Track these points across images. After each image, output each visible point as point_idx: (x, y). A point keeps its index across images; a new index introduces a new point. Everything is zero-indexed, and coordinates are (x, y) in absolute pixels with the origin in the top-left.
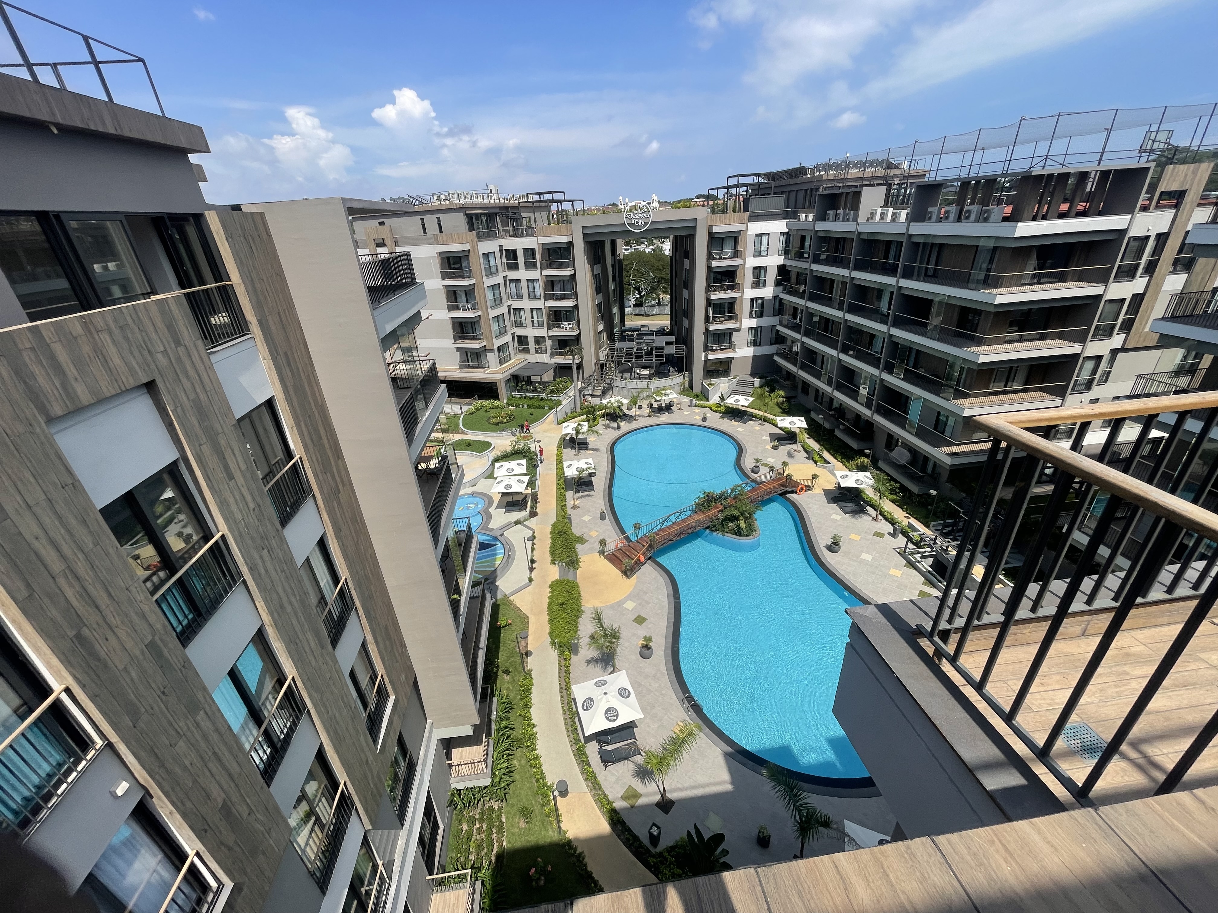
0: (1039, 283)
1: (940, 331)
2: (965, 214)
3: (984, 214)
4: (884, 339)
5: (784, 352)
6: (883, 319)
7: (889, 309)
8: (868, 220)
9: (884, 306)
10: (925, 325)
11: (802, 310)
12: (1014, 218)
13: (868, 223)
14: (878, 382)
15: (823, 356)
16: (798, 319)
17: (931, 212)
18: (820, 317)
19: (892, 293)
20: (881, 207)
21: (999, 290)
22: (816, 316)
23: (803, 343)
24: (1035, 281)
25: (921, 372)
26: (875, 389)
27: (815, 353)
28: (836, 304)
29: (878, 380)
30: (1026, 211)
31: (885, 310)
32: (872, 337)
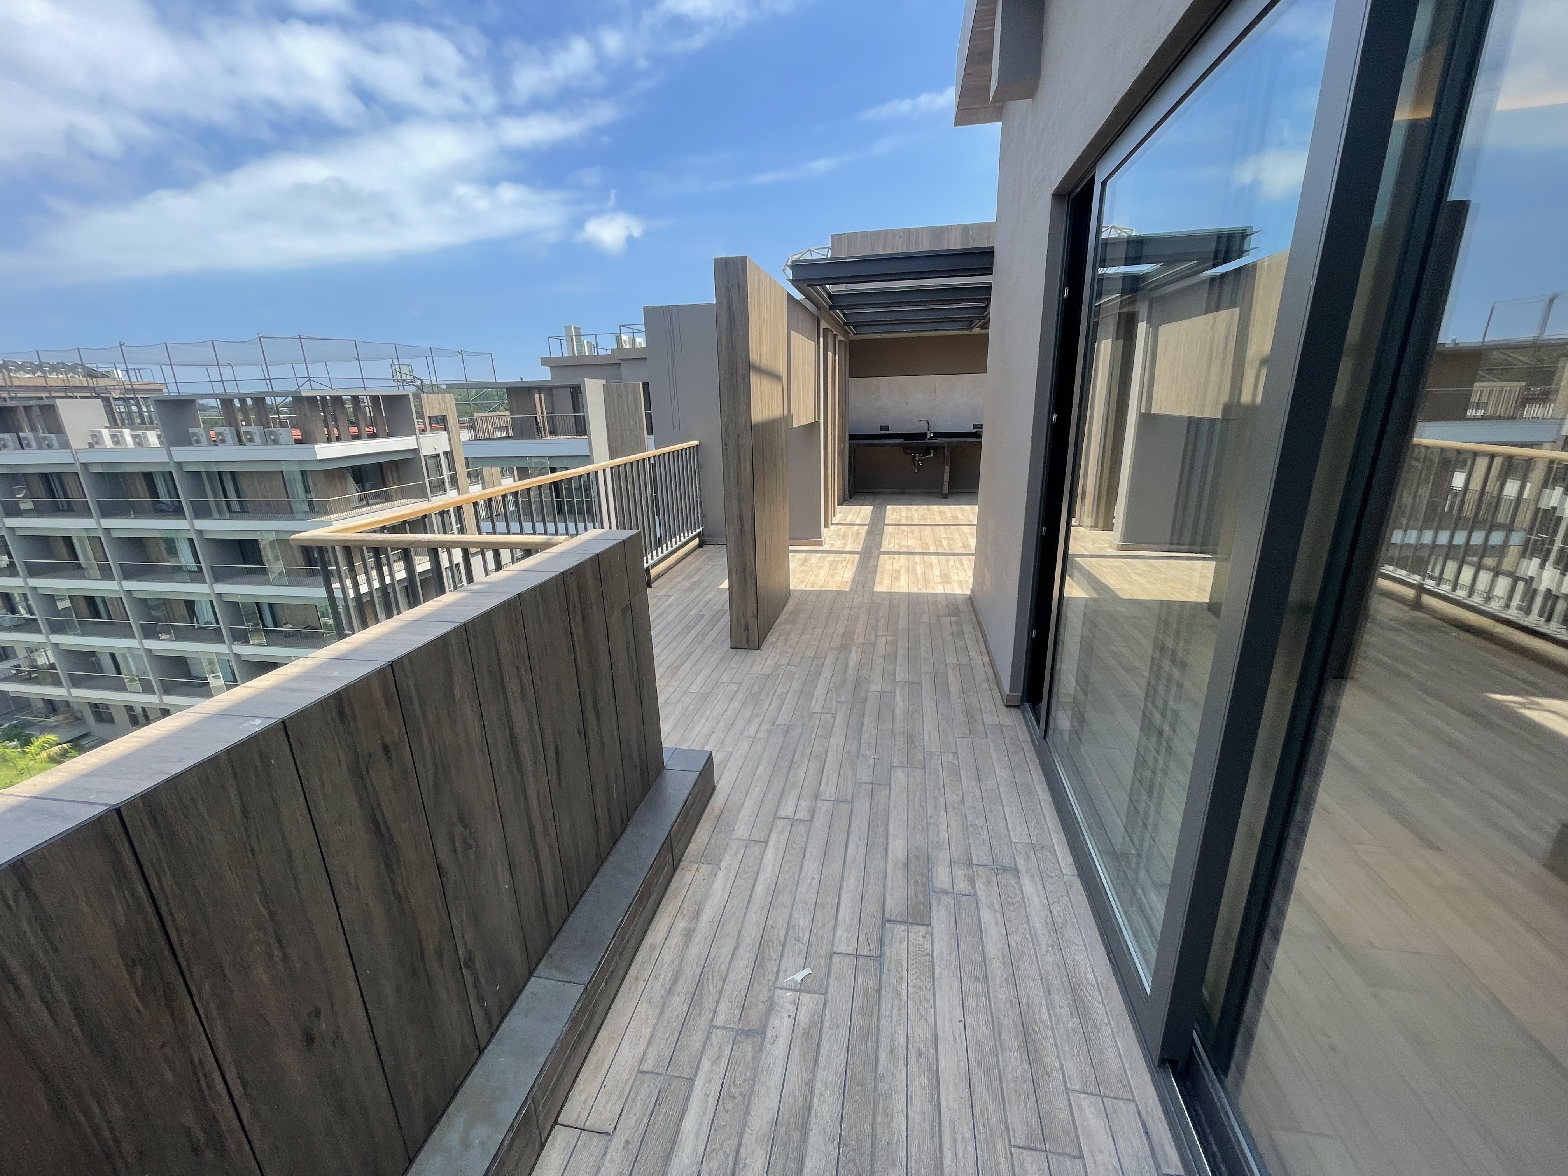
0: (368, 505)
1: (288, 575)
2: (246, 437)
3: (270, 436)
4: (211, 602)
5: (19, 672)
6: (197, 576)
7: (197, 560)
8: (91, 445)
9: (186, 559)
10: (264, 572)
11: (25, 595)
12: (305, 439)
13: (92, 450)
14: (233, 663)
15: (113, 655)
16: (22, 611)
17: (195, 434)
18: (71, 598)
19: (191, 541)
20: (106, 428)
21: (332, 516)
22: (62, 598)
23: (57, 645)
24: (364, 503)
25: (288, 628)
26: (233, 672)
27: (93, 654)
28: (96, 572)
29: (232, 658)
30: (316, 433)
31: (192, 565)
32: (190, 605)
